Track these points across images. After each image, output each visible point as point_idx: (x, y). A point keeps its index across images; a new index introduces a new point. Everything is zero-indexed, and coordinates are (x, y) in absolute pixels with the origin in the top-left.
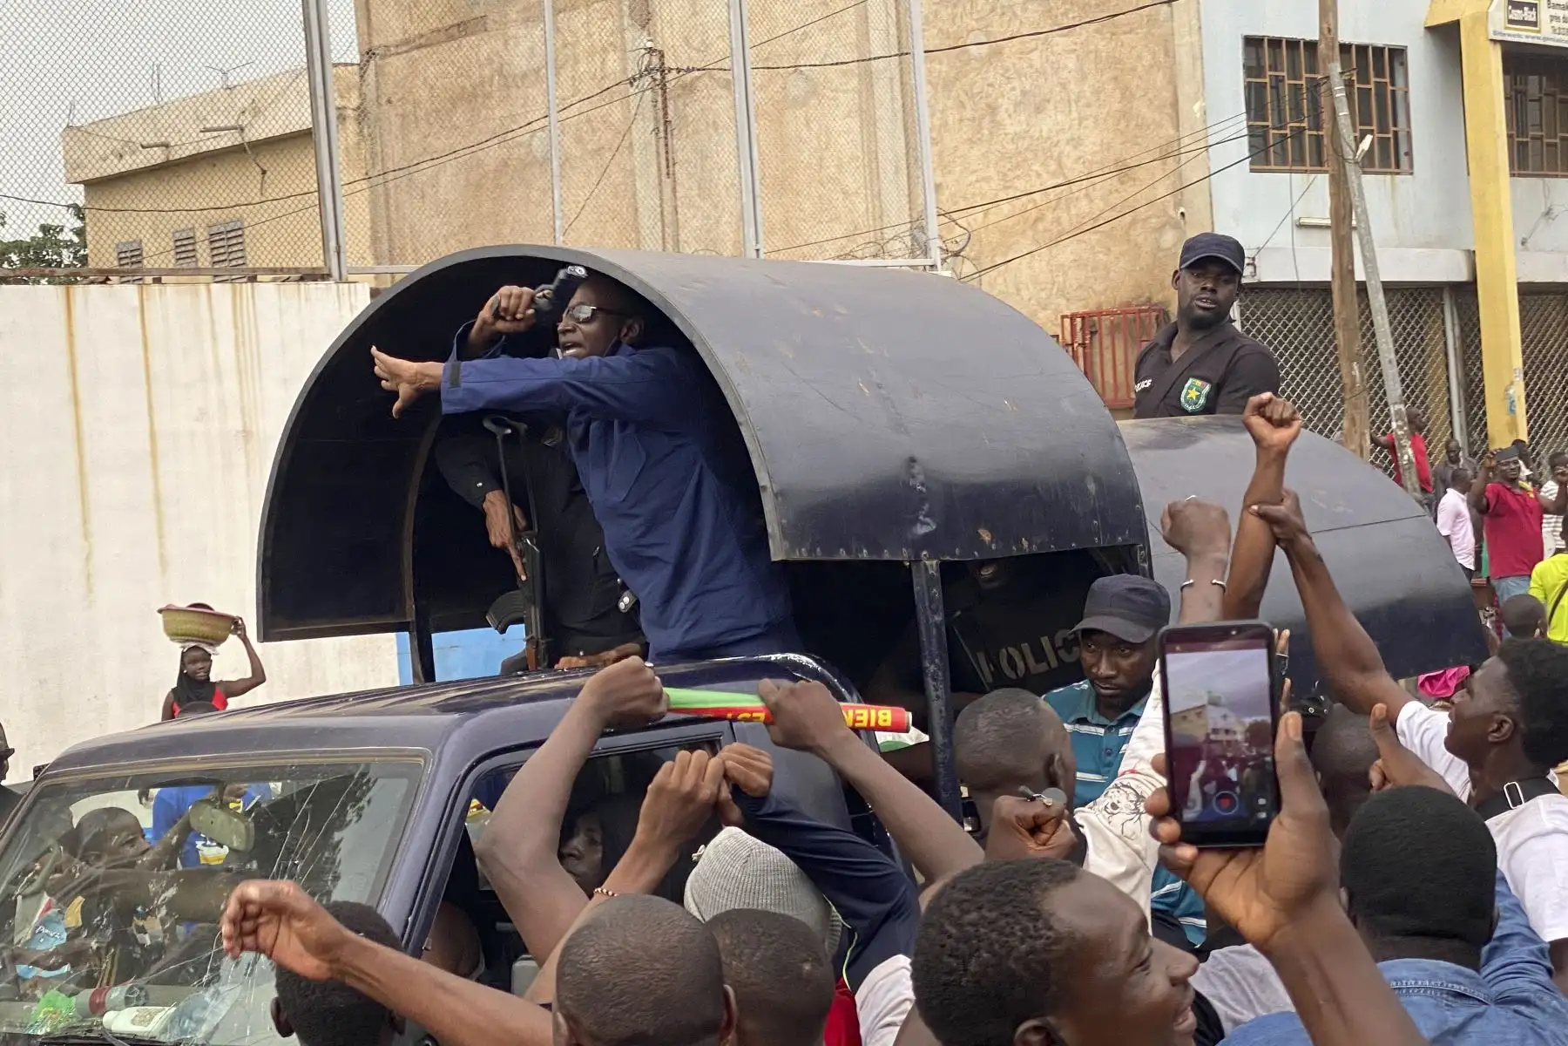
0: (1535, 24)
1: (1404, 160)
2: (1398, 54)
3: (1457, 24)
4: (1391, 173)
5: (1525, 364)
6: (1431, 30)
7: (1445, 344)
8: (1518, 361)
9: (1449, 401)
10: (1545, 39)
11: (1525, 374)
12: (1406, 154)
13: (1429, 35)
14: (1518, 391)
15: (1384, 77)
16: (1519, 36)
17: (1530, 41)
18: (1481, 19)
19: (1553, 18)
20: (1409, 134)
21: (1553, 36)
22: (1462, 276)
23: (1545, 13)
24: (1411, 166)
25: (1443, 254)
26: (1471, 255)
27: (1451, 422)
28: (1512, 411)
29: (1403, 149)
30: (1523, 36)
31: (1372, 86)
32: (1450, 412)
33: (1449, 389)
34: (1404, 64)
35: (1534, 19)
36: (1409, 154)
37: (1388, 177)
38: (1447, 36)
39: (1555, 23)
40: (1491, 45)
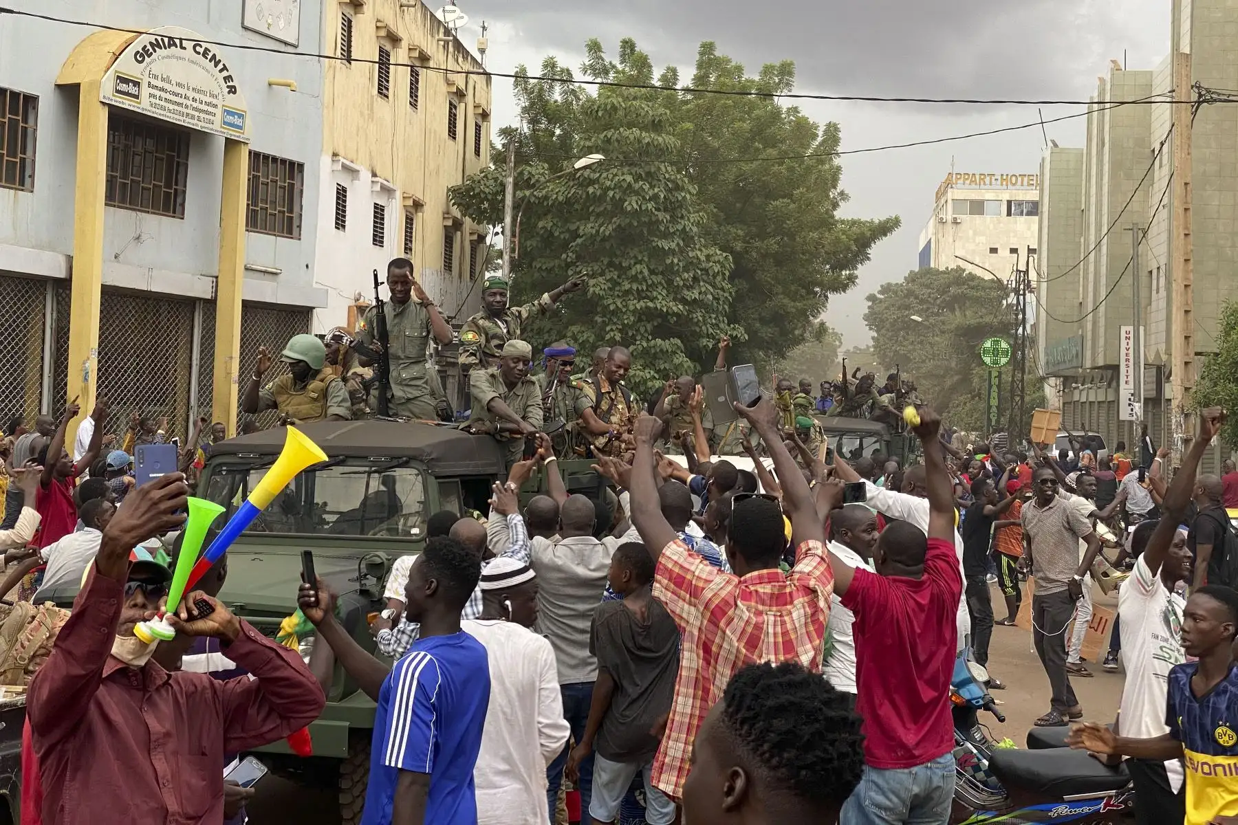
0: (137, 97)
1: (28, 181)
2: (30, 101)
3: (78, 86)
4: (16, 189)
5: (99, 346)
6: (59, 87)
7: (44, 324)
8: (95, 343)
9: (42, 367)
10: (143, 109)
11: (99, 353)
12: (30, 176)
13: (57, 91)
14: (93, 365)
15: (18, 115)
16: (123, 103)
17: (131, 108)
18: (96, 85)
19: (151, 95)
20: (34, 161)
21: (150, 108)
22: (62, 274)
23: (145, 91)
24: (33, 186)
25: (47, 255)
26: (70, 259)
27: (41, 383)
28: (86, 379)
29: (28, 172)
30: (127, 104)
31: (6, 120)
32: (42, 375)
33: (42, 358)
34: (35, 108)
35: (137, 93)
36: (32, 176)
37: (12, 192)
38: (70, 94)
39: (152, 99)
40: (101, 106)
